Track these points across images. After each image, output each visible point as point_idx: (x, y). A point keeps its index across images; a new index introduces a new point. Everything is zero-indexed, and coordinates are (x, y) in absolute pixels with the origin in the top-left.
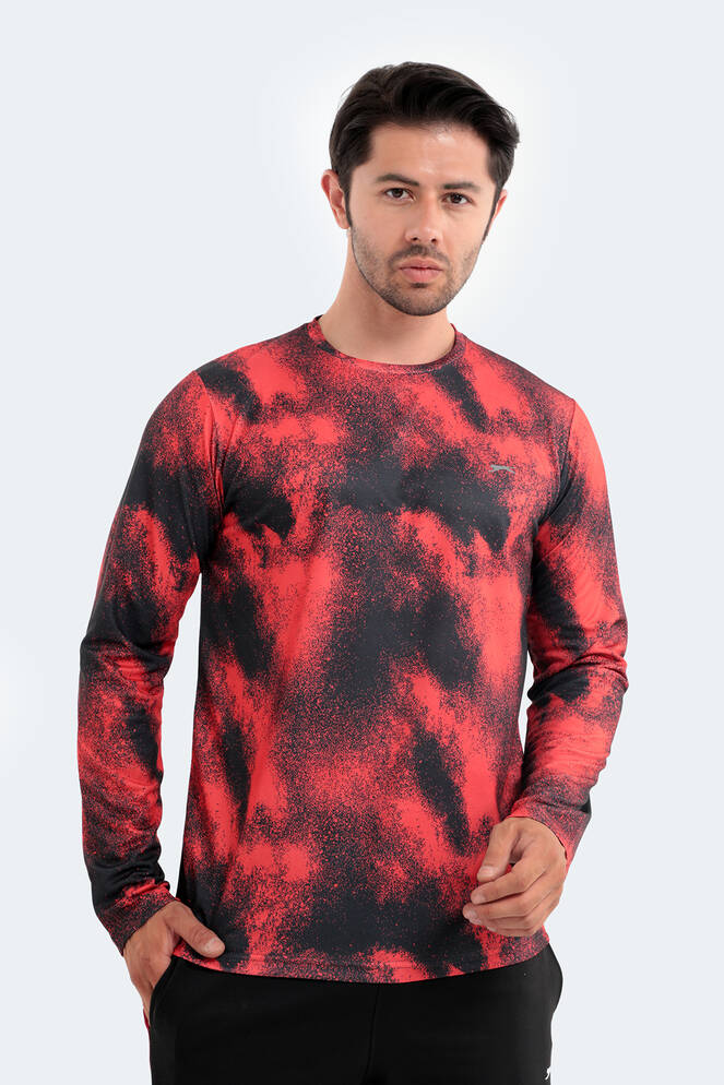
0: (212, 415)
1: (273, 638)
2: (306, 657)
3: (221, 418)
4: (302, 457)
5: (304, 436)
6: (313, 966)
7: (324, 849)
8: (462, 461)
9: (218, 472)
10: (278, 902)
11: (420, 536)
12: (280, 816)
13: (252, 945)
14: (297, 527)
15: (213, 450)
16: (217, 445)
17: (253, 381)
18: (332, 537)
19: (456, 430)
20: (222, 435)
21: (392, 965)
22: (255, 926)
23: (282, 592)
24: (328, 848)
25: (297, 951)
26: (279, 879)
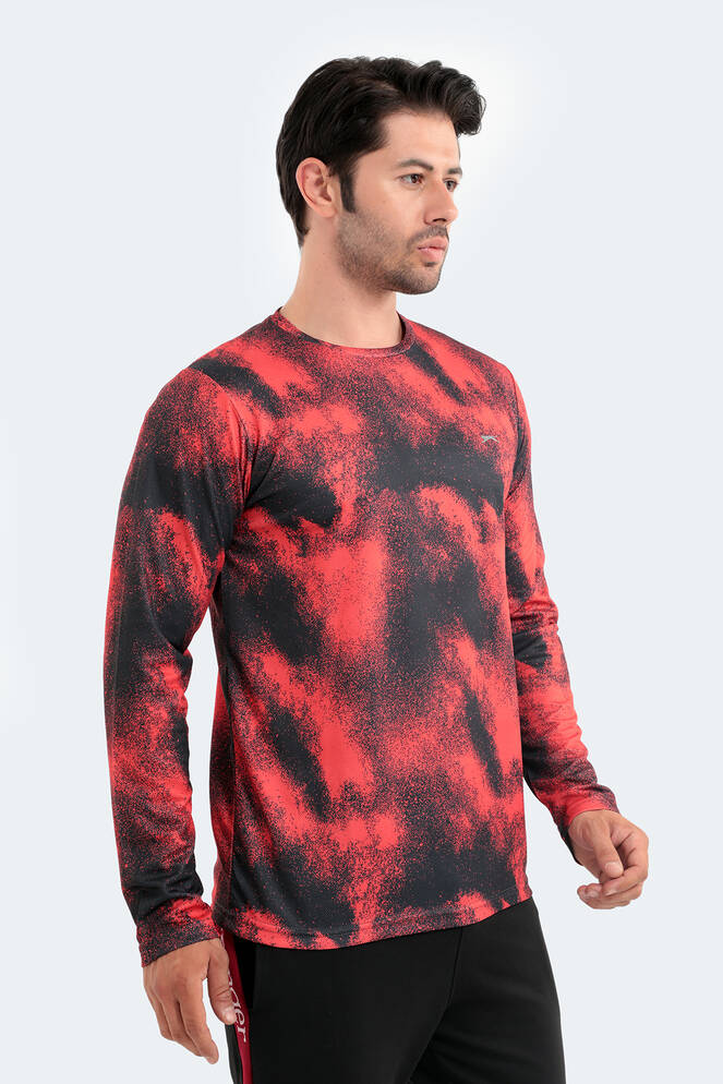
0: (235, 411)
1: (321, 625)
2: (373, 638)
3: (245, 415)
4: (336, 447)
5: (330, 428)
6: (412, 921)
7: (406, 813)
8: (460, 436)
9: (249, 467)
10: (375, 871)
11: (441, 511)
12: (369, 790)
13: (357, 915)
14: (344, 515)
15: (243, 446)
16: (247, 441)
17: (261, 375)
18: (378, 520)
19: (446, 408)
20: (251, 432)
21: (473, 906)
22: (358, 898)
23: (328, 578)
24: (410, 811)
25: (397, 911)
26: (373, 850)
